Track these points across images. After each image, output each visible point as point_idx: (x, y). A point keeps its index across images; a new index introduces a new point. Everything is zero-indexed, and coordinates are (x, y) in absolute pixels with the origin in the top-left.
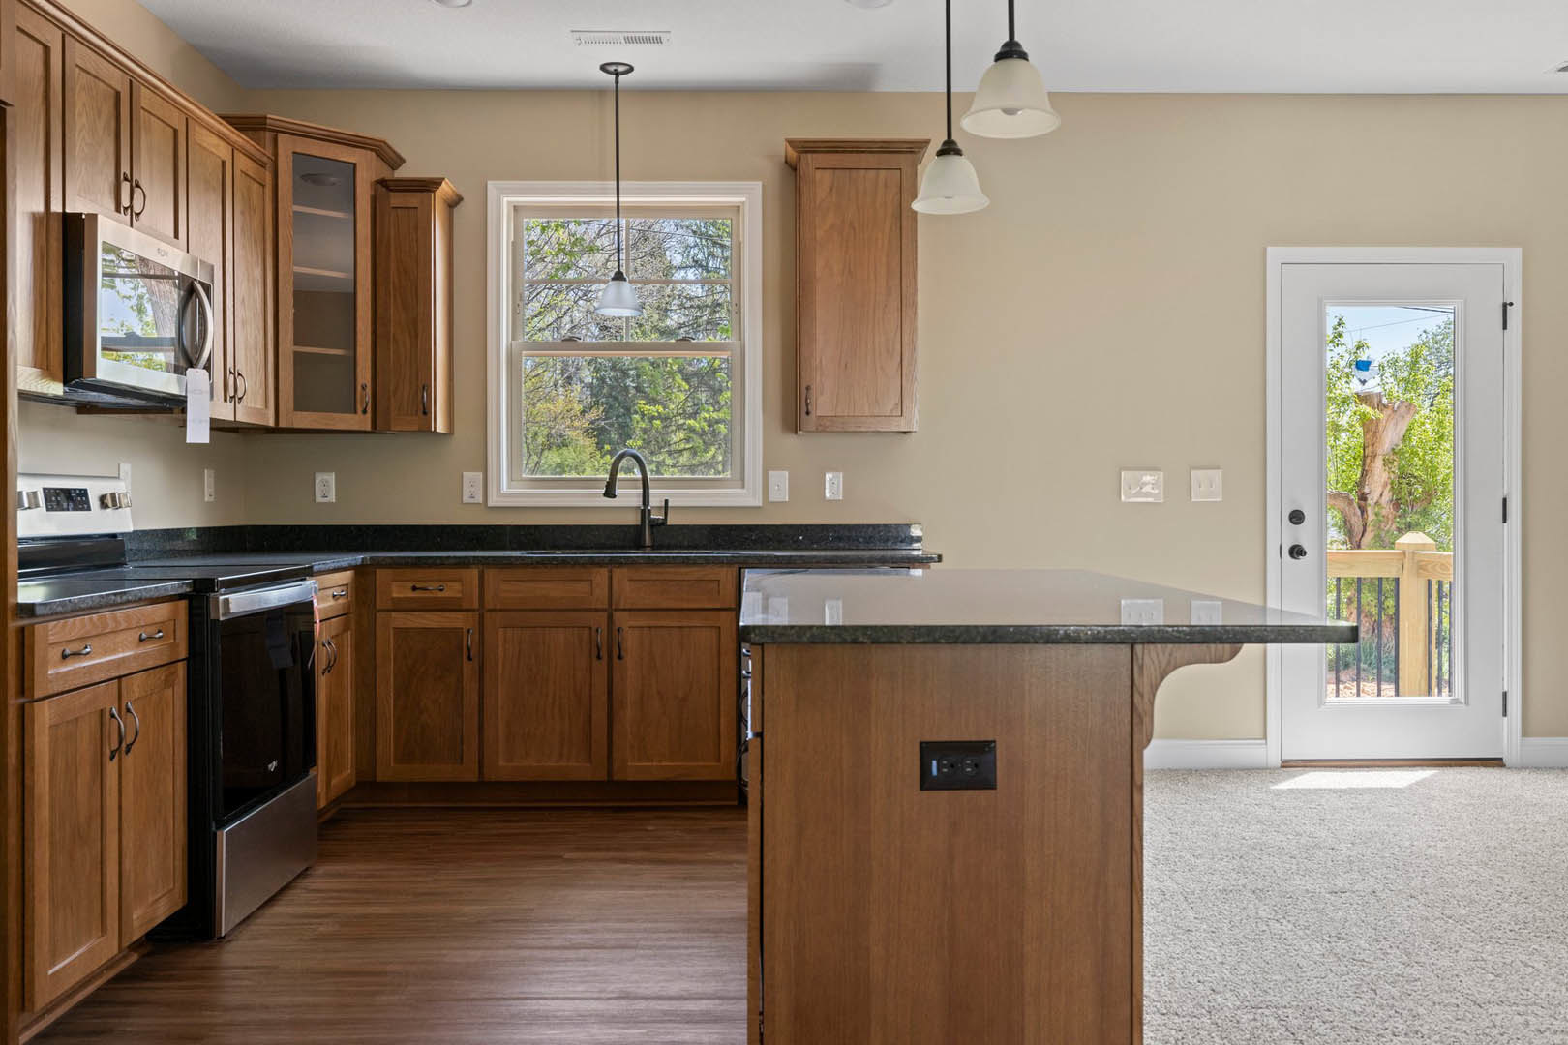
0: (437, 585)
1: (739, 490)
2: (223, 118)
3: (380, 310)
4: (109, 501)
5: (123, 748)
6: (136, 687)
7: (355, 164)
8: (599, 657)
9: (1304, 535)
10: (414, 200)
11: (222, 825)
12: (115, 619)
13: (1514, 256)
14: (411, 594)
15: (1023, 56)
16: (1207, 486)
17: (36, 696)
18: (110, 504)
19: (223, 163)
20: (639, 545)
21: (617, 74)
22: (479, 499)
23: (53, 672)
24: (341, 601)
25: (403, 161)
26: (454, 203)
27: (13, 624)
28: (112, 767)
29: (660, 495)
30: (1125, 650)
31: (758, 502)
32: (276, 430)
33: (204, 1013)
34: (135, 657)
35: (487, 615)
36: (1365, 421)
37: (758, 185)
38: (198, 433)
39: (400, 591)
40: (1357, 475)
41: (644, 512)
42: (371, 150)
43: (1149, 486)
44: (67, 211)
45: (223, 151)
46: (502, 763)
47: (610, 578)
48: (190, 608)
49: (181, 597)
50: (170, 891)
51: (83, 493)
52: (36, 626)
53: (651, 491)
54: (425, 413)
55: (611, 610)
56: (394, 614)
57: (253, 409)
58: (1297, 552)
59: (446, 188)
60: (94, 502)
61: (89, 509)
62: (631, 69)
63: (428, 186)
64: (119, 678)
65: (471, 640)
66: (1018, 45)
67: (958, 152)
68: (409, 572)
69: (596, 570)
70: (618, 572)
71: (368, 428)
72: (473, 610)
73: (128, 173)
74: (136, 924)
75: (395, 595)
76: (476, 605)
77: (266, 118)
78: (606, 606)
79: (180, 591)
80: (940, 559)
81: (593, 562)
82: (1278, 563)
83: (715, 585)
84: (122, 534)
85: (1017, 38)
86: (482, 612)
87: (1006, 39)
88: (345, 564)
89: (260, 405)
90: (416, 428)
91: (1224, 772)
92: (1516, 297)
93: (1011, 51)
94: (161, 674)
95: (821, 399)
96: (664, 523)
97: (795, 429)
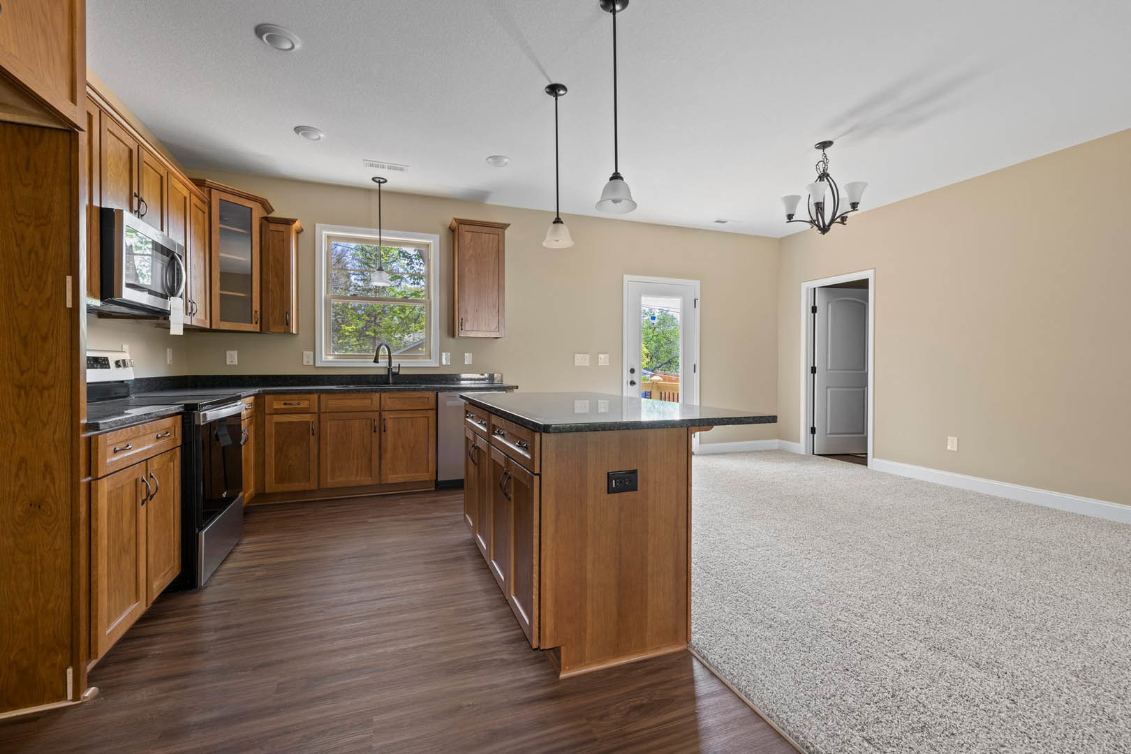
0: (297, 402)
1: (430, 360)
2: (189, 179)
3: (264, 276)
4: (121, 363)
5: (150, 496)
6: (155, 464)
7: (251, 209)
8: (375, 431)
9: (635, 377)
10: (281, 228)
11: (201, 529)
12: (145, 429)
13: (698, 283)
14: (283, 406)
15: (622, 179)
16: (603, 359)
17: (99, 476)
18: (122, 365)
19: (185, 198)
20: (387, 383)
21: (380, 182)
22: (311, 363)
23: (109, 460)
24: (249, 411)
25: (273, 210)
26: (299, 232)
27: (83, 435)
28: (142, 509)
29: (396, 362)
31: (438, 365)
32: (211, 330)
33: (203, 634)
34: (155, 448)
35: (322, 416)
37: (438, 236)
38: (176, 329)
39: (277, 405)
41: (389, 369)
42: (260, 203)
43: (584, 359)
44: (103, 206)
45: (186, 193)
46: (329, 480)
47: (380, 397)
48: (183, 419)
49: (177, 414)
50: (173, 567)
51: (106, 359)
52: (99, 436)
53: (392, 360)
54: (287, 324)
55: (381, 411)
56: (274, 416)
57: (200, 319)
58: (632, 383)
59: (297, 225)
60: (112, 364)
61: (109, 368)
62: (386, 181)
63: (289, 222)
64: (146, 460)
65: (315, 427)
66: (619, 174)
67: (562, 223)
68: (282, 397)
69: (374, 394)
70: (383, 395)
71: (258, 330)
72: (315, 413)
73: (137, 192)
74: (155, 591)
75: (275, 407)
76: (316, 411)
77: (205, 181)
78: (378, 409)
79: (178, 411)
80: (517, 387)
81: (372, 391)
82: (626, 387)
83: (427, 399)
84: (127, 381)
85: (618, 171)
86: (319, 414)
88: (252, 393)
89: (203, 318)
90: (283, 331)
92: (698, 297)
93: (616, 176)
94: (168, 455)
95: (467, 324)
96: (398, 373)
97: (453, 336)
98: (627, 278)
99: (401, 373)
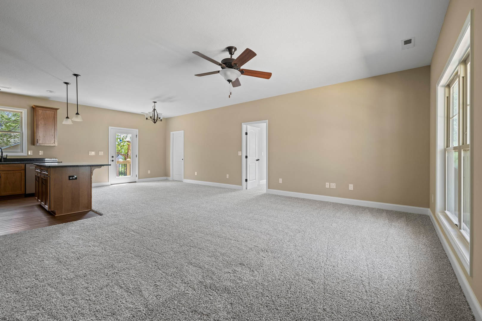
1: (22, 153)
9: (113, 159)
13: (137, 130)
16: (101, 153)
29: (5, 154)
30: (90, 167)
31: (26, 155)
36: (128, 144)
37: (26, 110)
40: (127, 151)
41: (2, 156)
43: (93, 153)
53: (3, 153)
58: (113, 161)
82: (110, 162)
83: (20, 167)
87: (77, 112)
91: (103, 186)
92: (137, 134)
95: (40, 141)
96: (6, 158)
97: (34, 145)
98: (110, 127)
99: (8, 158)
